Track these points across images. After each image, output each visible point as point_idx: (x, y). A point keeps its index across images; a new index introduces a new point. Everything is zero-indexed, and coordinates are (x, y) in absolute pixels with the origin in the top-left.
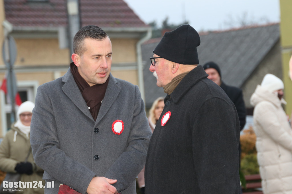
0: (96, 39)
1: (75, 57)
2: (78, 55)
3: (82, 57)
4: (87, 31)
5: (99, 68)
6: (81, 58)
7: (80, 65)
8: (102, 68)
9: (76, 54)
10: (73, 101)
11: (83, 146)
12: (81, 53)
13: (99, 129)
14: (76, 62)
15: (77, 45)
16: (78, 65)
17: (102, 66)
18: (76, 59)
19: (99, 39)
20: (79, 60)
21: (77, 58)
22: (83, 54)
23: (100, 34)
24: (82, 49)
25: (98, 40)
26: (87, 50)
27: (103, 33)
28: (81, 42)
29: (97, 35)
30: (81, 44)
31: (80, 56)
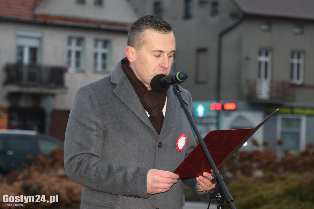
0: (160, 32)
1: (130, 50)
2: (134, 48)
3: (139, 52)
4: (148, 21)
5: (159, 67)
6: (137, 53)
7: (134, 61)
8: (161, 67)
9: (131, 47)
10: (131, 108)
11: (144, 164)
12: (139, 46)
13: (163, 143)
14: (129, 57)
15: (135, 36)
16: (133, 60)
17: (163, 65)
18: (130, 53)
19: (164, 32)
20: (135, 55)
21: (132, 52)
22: (141, 47)
23: (165, 26)
24: (141, 41)
25: (161, 32)
26: (147, 43)
27: (168, 26)
28: (141, 33)
29: (161, 27)
30: (141, 36)
31: (136, 50)
